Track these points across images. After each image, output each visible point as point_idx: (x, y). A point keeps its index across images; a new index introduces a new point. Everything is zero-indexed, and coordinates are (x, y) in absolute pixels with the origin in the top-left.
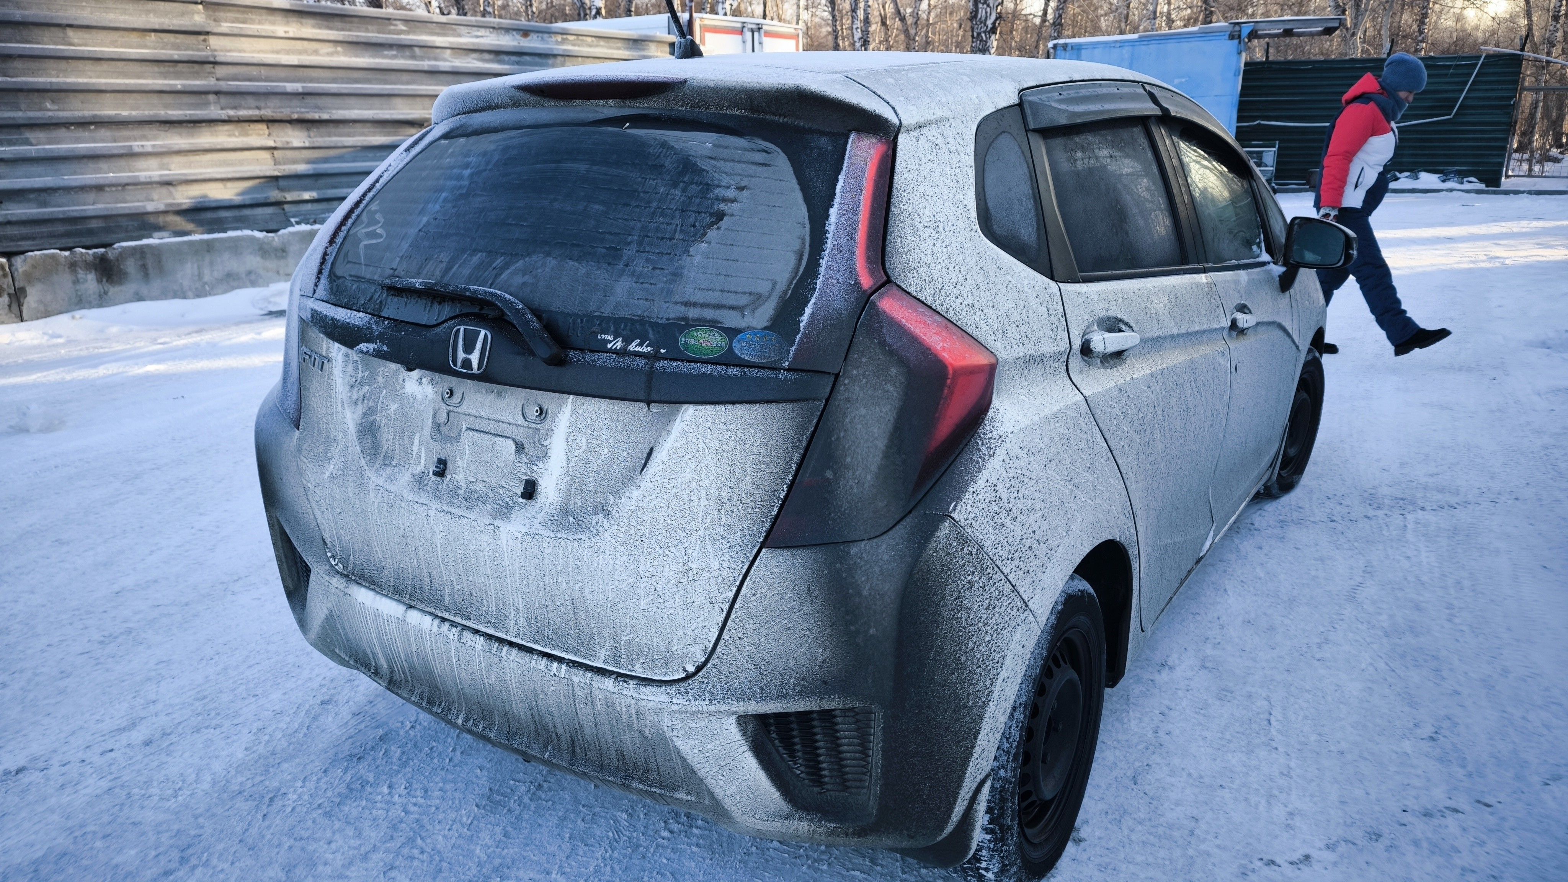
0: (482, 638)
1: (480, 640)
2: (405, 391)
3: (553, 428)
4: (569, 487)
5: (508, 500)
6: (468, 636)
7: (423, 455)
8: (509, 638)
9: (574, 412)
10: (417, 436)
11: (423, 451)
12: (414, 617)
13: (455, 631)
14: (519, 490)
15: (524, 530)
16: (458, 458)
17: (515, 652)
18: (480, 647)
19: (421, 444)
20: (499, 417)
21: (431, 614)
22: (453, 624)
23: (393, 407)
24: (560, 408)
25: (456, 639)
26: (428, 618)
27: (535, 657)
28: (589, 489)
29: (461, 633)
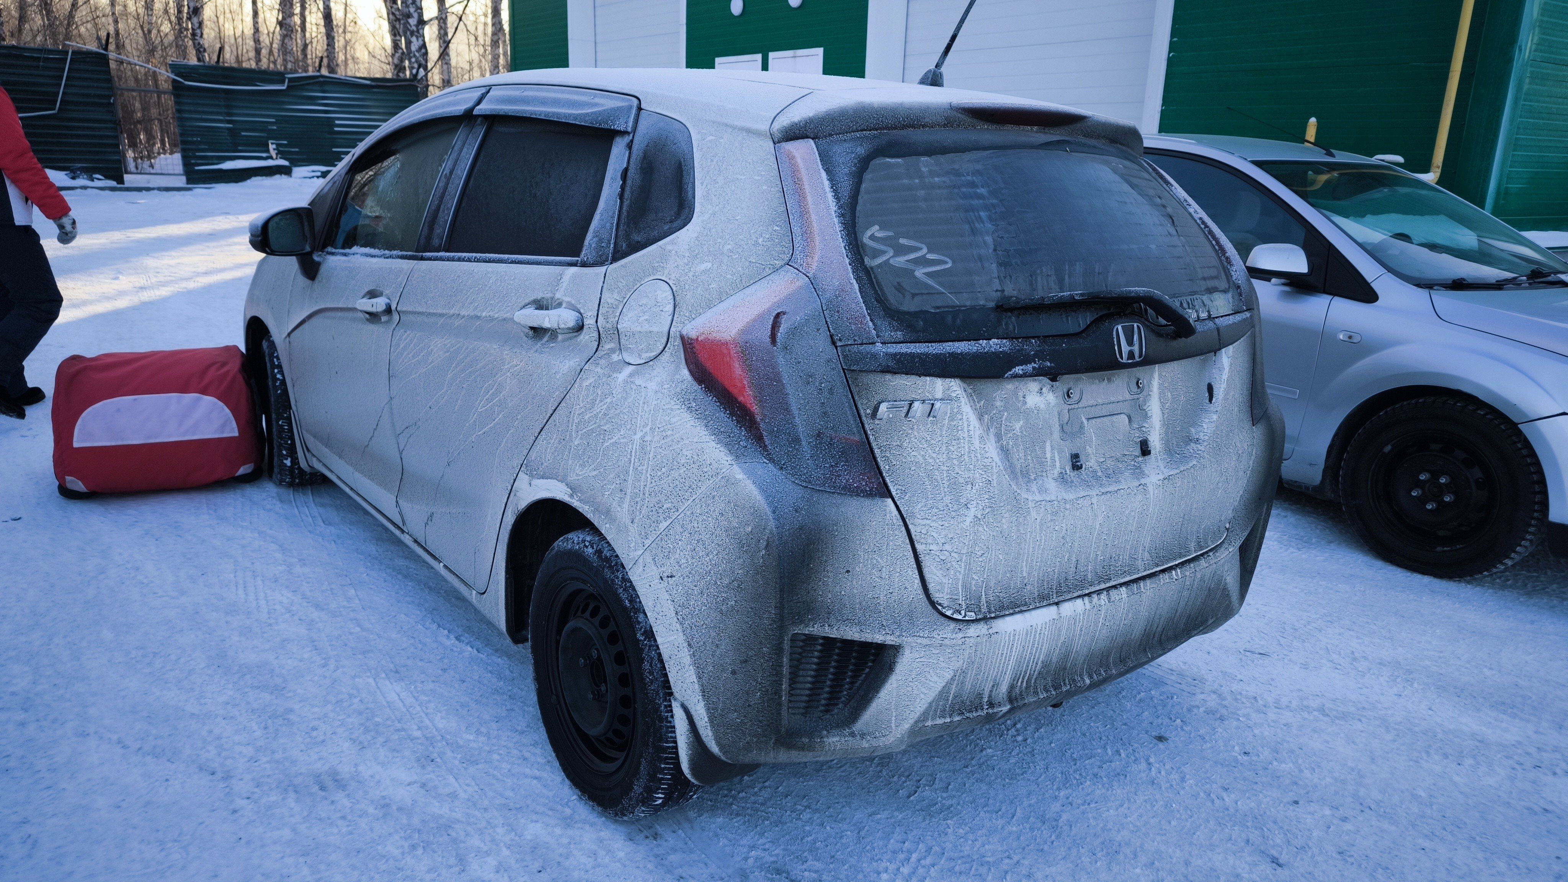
0: (1124, 588)
1: (1123, 589)
2: (1028, 406)
3: (1150, 393)
4: (1166, 433)
5: (1133, 463)
6: (1113, 593)
7: (1057, 458)
8: (1140, 575)
9: (1160, 376)
10: (1048, 444)
11: (1056, 454)
12: (1067, 608)
13: (1104, 596)
14: (1138, 452)
15: (1161, 477)
16: (1088, 447)
17: (1148, 582)
18: (1126, 595)
19: (1052, 448)
20: (1112, 399)
21: (1079, 597)
22: (1099, 592)
23: (1018, 426)
24: (1152, 376)
25: (1107, 602)
26: (1079, 601)
27: (1161, 576)
28: (1178, 429)
29: (1108, 594)
